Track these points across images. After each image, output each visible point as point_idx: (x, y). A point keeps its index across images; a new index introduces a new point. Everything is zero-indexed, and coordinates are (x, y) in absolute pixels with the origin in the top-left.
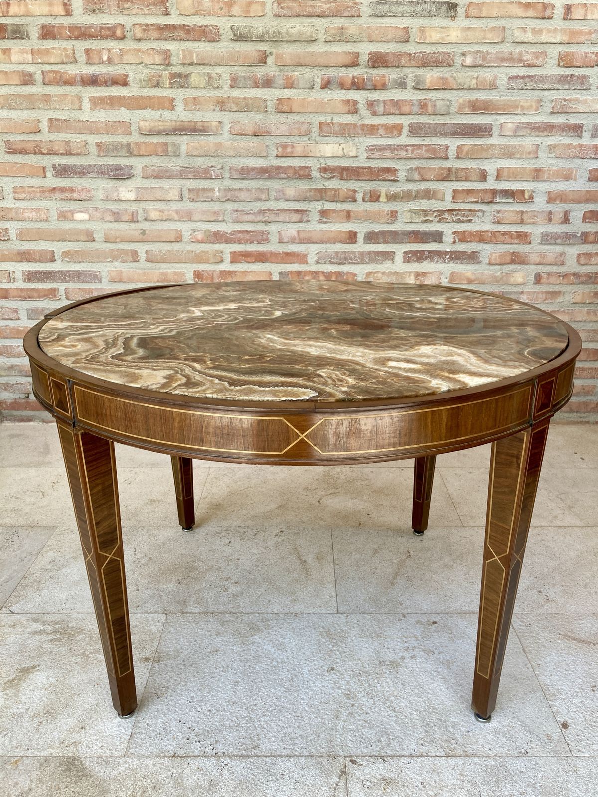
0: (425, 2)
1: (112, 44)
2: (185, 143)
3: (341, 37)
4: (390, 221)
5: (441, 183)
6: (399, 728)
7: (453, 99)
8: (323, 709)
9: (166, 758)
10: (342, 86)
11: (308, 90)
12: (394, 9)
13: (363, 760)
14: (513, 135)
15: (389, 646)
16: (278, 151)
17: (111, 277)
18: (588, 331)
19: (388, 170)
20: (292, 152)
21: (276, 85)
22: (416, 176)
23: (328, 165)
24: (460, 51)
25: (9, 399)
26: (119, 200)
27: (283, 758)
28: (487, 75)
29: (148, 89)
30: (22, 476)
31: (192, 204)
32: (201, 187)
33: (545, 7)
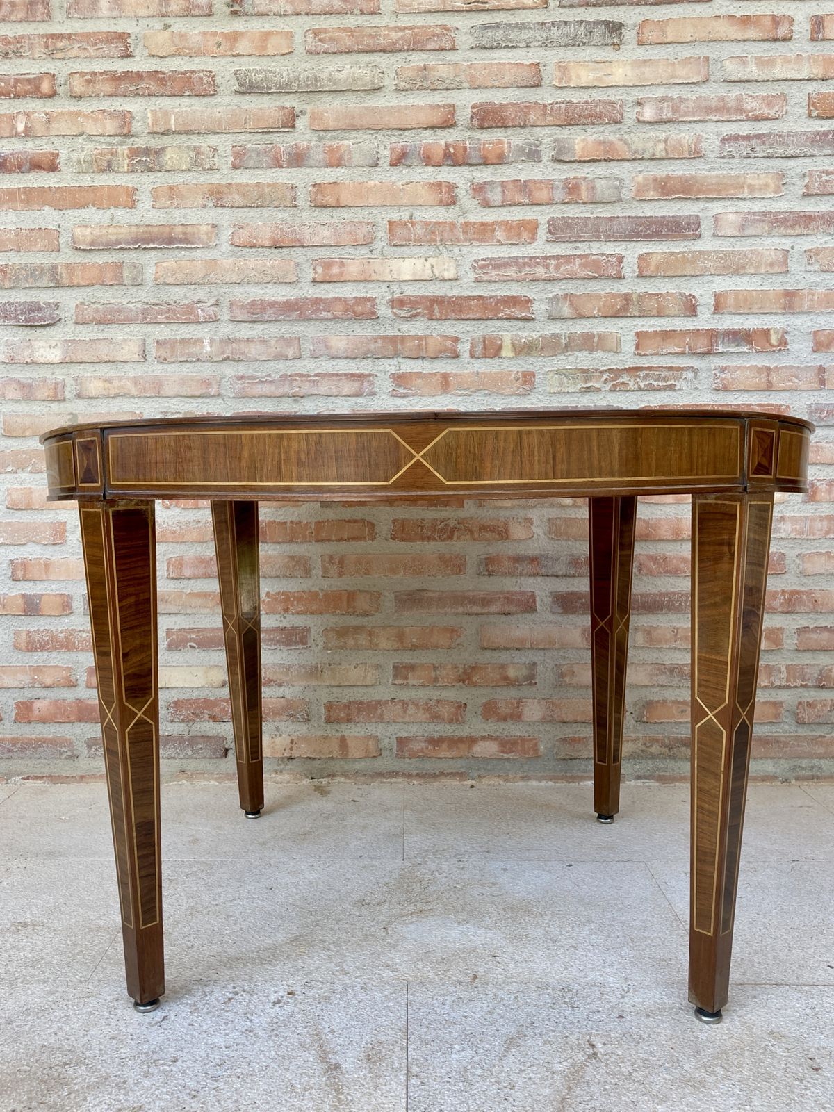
0: (566, 23)
1: (34, 105)
2: (152, 263)
3: (423, 82)
4: (521, 391)
5: (613, 320)
7: (625, 176)
10: (427, 160)
11: (368, 169)
12: (512, 36)
14: (738, 234)
16: (316, 273)
17: (12, 499)
19: (514, 301)
21: (312, 162)
22: (567, 311)
23: (405, 294)
24: (632, 99)
26: (34, 363)
28: (684, 135)
29: (92, 175)
31: (161, 367)
32: (178, 338)
33: (776, 21)
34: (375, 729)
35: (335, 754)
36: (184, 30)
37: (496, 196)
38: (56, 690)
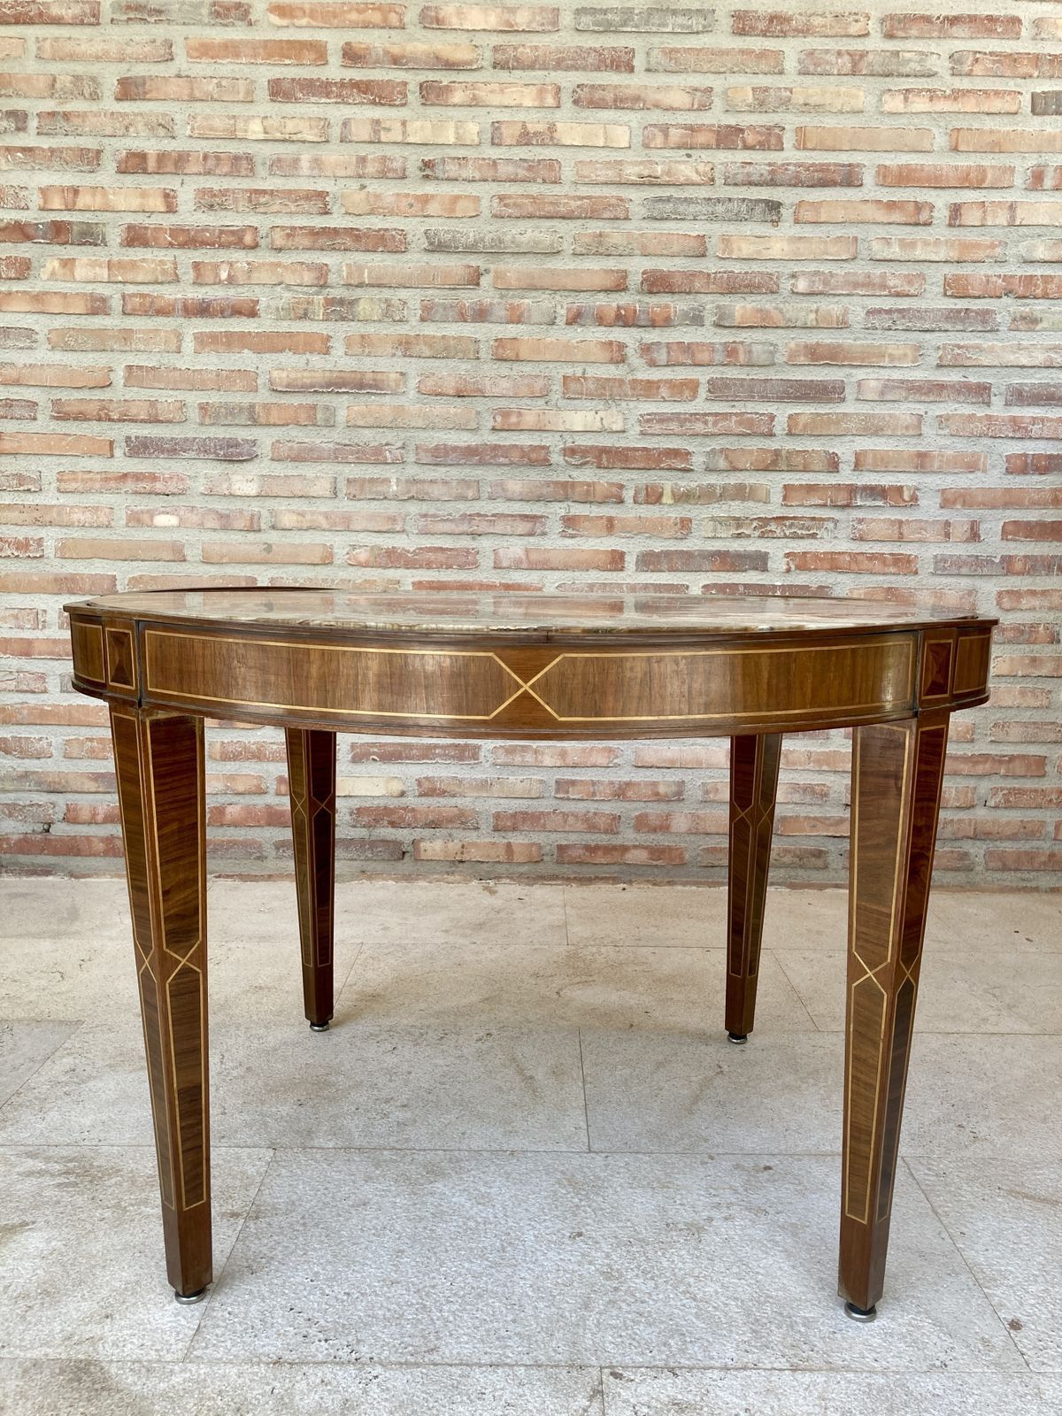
0: (730, 199)
1: (236, 255)
2: (344, 406)
3: (598, 247)
4: (679, 535)
5: (763, 474)
6: (703, 1325)
7: (779, 342)
8: (560, 1294)
9: (262, 1365)
10: (600, 320)
11: (545, 327)
12: (681, 208)
13: (635, 1374)
14: (878, 399)
15: (685, 1201)
16: (495, 421)
18: (1025, 725)
19: (675, 453)
20: (519, 423)
21: (494, 318)
22: (722, 464)
23: (577, 443)
24: (787, 271)
25: (13, 833)
26: (231, 495)
27: (484, 1369)
28: (832, 307)
29: (289, 322)
30: (27, 951)
31: (351, 503)
32: (367, 477)
33: (919, 207)
34: (539, 838)
35: (501, 859)
36: (379, 191)
37: (662, 356)
38: (247, 797)
